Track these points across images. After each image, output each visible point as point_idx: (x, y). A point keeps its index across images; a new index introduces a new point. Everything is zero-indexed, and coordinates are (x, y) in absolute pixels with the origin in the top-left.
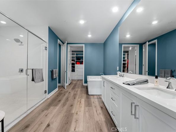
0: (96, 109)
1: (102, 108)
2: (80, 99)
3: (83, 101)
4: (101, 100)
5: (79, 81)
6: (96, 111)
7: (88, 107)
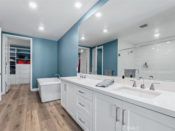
0: (57, 120)
1: (63, 116)
2: (30, 112)
3: (35, 113)
4: (60, 106)
5: (23, 86)
6: (58, 123)
7: (45, 121)
